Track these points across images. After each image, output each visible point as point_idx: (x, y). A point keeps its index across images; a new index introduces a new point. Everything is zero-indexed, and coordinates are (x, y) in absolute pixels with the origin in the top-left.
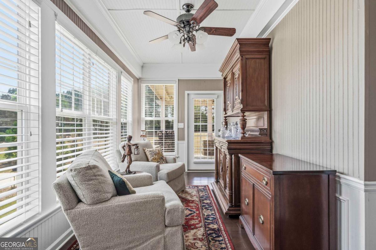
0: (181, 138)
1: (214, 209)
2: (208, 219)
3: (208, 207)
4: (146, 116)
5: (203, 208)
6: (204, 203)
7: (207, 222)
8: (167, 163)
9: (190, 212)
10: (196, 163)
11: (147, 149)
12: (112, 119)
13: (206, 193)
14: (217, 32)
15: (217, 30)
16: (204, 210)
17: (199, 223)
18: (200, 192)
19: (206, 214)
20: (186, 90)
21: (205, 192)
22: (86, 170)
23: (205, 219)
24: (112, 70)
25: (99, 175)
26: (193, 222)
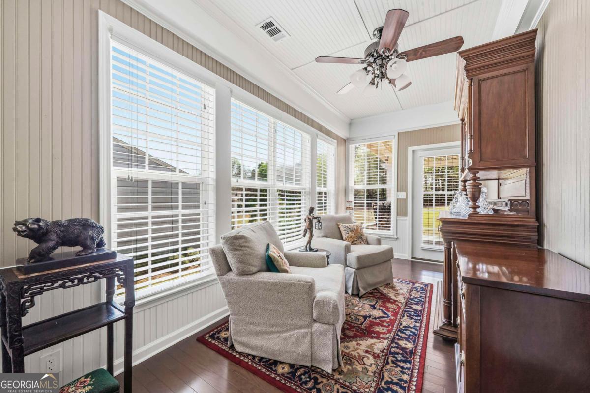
0: (402, 212)
1: (422, 321)
2: (405, 331)
3: (414, 316)
4: (355, 184)
5: (405, 314)
6: (411, 308)
7: (399, 336)
8: (368, 243)
9: (381, 315)
10: (424, 249)
11: (341, 224)
12: (305, 189)
13: (423, 295)
14: (428, 52)
15: (427, 49)
16: (406, 318)
17: (387, 334)
18: (414, 292)
19: (404, 324)
20: (410, 146)
21: (422, 293)
22: (233, 239)
23: (399, 330)
24: (305, 134)
25: (245, 246)
26: (378, 329)
